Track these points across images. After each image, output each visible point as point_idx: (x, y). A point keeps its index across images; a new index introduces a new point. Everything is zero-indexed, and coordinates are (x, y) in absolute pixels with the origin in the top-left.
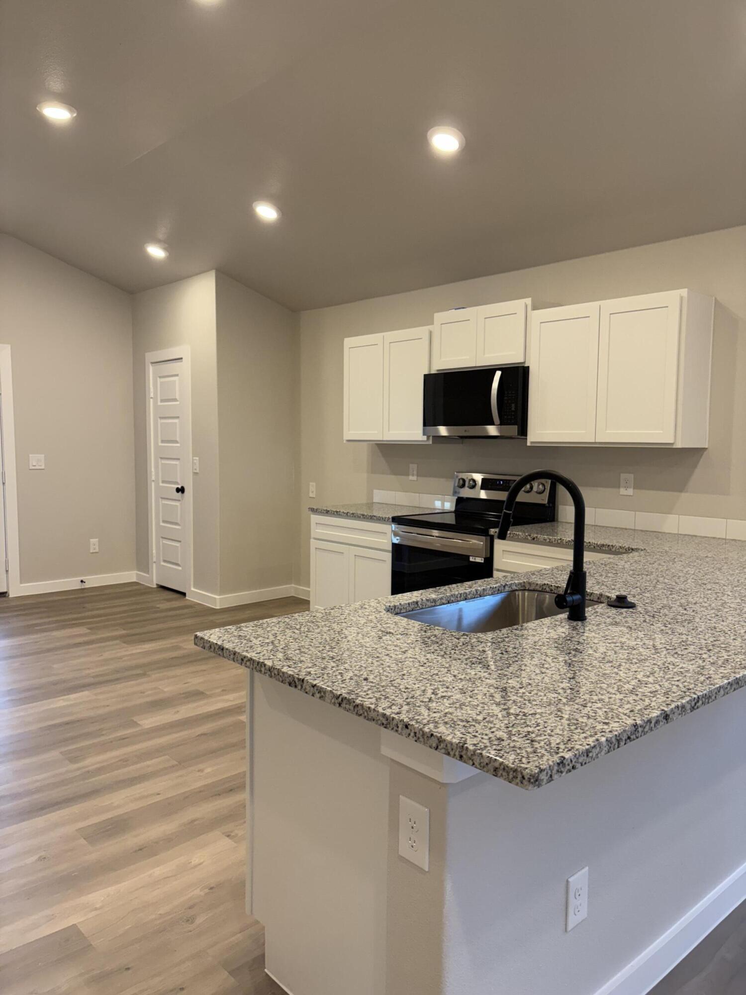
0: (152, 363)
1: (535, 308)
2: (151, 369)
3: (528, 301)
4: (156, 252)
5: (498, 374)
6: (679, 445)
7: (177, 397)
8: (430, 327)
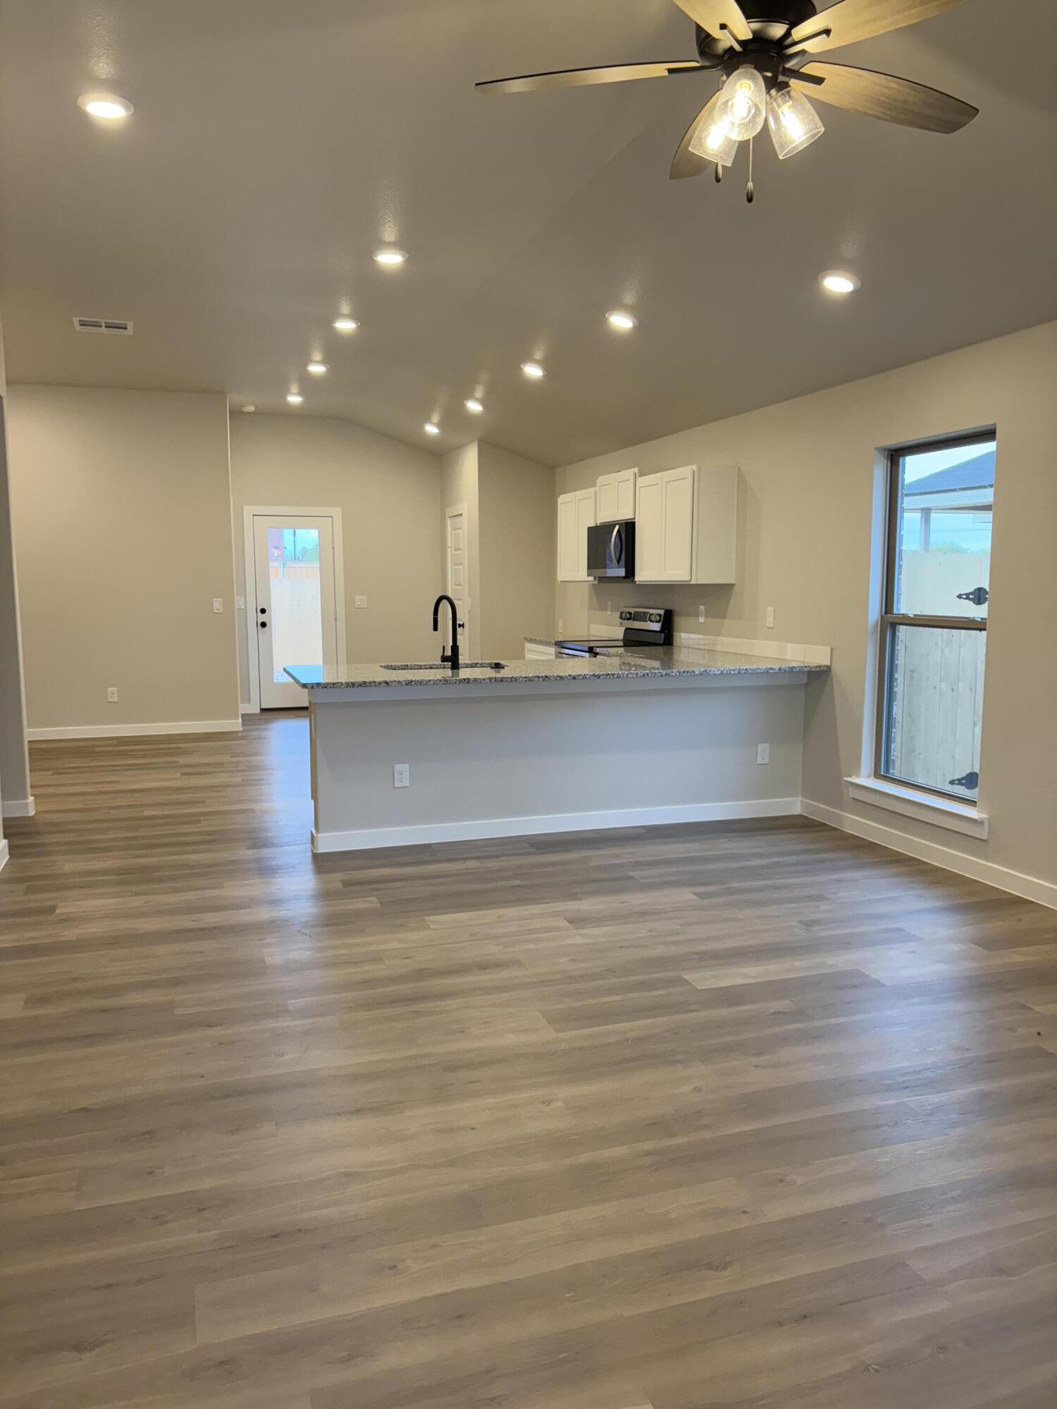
0: (450, 517)
1: (641, 475)
2: (449, 522)
3: (636, 470)
4: (432, 429)
5: (617, 527)
6: (693, 582)
7: (461, 547)
8: (593, 489)
